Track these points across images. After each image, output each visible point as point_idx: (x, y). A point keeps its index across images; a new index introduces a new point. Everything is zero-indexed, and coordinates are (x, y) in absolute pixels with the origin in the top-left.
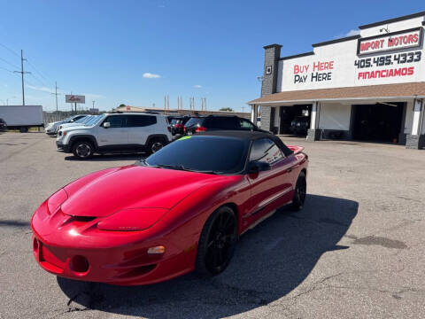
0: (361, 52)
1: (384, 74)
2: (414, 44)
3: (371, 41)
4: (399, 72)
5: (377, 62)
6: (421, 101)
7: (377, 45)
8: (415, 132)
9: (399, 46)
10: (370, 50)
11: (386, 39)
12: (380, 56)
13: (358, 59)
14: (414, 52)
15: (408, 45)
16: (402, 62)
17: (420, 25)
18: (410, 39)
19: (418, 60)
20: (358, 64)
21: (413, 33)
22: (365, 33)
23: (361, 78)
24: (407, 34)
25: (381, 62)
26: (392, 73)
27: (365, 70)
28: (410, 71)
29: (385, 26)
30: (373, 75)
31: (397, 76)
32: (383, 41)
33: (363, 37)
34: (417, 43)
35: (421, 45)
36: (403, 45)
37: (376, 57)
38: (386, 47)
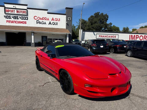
0: (6, 13)
1: (17, 22)
2: (25, 14)
3: (10, 9)
4: (22, 22)
5: (13, 17)
6: (33, 32)
7: (12, 11)
8: (33, 42)
9: (20, 14)
10: (10, 13)
11: (16, 10)
12: (14, 16)
13: (5, 15)
14: (26, 17)
15: (23, 14)
16: (22, 19)
17: (26, 9)
18: (24, 12)
19: (27, 19)
20: (6, 17)
21: (25, 11)
22: (6, 6)
23: (8, 22)
24: (23, 10)
25: (15, 18)
26: (19, 22)
27: (9, 20)
28: (25, 23)
29: (14, 5)
30: (12, 22)
31: (21, 24)
32: (14, 11)
33: (6, 7)
34: (26, 14)
35: (27, 15)
36: (22, 14)
37: (13, 16)
38: (16, 13)
